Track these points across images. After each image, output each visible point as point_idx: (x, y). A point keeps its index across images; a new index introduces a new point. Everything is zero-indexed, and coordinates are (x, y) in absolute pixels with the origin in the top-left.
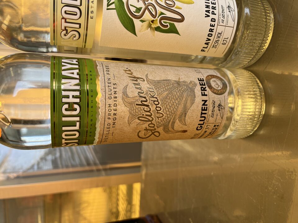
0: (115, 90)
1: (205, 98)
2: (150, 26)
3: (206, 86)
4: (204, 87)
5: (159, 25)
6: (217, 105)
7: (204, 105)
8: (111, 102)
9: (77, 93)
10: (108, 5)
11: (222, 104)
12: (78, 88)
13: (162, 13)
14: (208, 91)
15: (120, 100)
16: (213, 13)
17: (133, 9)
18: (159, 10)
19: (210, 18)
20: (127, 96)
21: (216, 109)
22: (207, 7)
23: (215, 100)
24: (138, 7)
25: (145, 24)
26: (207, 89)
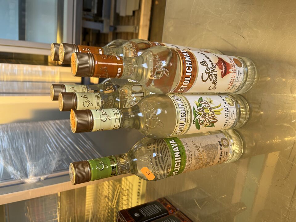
0: (191, 154)
1: (222, 151)
2: (205, 126)
3: (222, 145)
4: (221, 145)
5: (208, 125)
6: (226, 153)
7: (221, 154)
8: (190, 159)
9: (180, 158)
10: (193, 122)
11: (228, 152)
12: (179, 156)
13: (210, 121)
14: (223, 148)
15: (193, 158)
16: (228, 116)
17: (201, 122)
18: (210, 119)
19: (226, 118)
20: (196, 156)
21: (225, 154)
22: (226, 114)
23: (225, 151)
24: (203, 120)
25: (204, 126)
26: (222, 146)
